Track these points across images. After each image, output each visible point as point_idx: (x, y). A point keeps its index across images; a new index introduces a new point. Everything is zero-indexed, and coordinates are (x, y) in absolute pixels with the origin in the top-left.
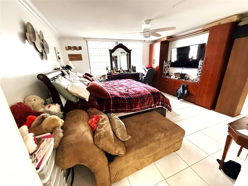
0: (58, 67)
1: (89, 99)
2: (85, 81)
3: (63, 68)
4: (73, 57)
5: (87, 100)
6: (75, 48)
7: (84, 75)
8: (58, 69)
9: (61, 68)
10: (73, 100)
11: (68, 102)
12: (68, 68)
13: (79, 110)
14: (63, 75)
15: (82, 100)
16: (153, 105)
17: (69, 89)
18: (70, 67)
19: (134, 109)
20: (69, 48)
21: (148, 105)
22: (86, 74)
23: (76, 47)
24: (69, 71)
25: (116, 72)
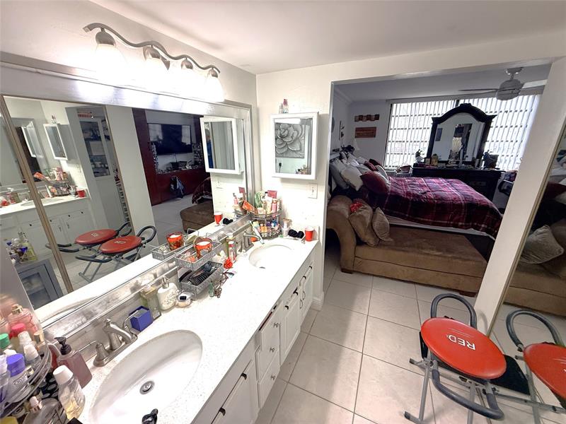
0: (338, 148)
1: (360, 189)
2: (364, 169)
3: (343, 148)
4: (362, 133)
5: (357, 189)
6: (369, 118)
7: (368, 161)
8: (338, 150)
9: (341, 149)
10: (343, 186)
11: (338, 187)
12: (349, 149)
13: (345, 197)
14: (341, 158)
15: (352, 188)
16: (460, 224)
17: (342, 173)
18: (352, 148)
19: (419, 218)
20: (361, 118)
21: (451, 220)
22: (371, 161)
23: (370, 116)
24: (350, 155)
25: (436, 164)
